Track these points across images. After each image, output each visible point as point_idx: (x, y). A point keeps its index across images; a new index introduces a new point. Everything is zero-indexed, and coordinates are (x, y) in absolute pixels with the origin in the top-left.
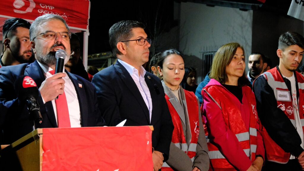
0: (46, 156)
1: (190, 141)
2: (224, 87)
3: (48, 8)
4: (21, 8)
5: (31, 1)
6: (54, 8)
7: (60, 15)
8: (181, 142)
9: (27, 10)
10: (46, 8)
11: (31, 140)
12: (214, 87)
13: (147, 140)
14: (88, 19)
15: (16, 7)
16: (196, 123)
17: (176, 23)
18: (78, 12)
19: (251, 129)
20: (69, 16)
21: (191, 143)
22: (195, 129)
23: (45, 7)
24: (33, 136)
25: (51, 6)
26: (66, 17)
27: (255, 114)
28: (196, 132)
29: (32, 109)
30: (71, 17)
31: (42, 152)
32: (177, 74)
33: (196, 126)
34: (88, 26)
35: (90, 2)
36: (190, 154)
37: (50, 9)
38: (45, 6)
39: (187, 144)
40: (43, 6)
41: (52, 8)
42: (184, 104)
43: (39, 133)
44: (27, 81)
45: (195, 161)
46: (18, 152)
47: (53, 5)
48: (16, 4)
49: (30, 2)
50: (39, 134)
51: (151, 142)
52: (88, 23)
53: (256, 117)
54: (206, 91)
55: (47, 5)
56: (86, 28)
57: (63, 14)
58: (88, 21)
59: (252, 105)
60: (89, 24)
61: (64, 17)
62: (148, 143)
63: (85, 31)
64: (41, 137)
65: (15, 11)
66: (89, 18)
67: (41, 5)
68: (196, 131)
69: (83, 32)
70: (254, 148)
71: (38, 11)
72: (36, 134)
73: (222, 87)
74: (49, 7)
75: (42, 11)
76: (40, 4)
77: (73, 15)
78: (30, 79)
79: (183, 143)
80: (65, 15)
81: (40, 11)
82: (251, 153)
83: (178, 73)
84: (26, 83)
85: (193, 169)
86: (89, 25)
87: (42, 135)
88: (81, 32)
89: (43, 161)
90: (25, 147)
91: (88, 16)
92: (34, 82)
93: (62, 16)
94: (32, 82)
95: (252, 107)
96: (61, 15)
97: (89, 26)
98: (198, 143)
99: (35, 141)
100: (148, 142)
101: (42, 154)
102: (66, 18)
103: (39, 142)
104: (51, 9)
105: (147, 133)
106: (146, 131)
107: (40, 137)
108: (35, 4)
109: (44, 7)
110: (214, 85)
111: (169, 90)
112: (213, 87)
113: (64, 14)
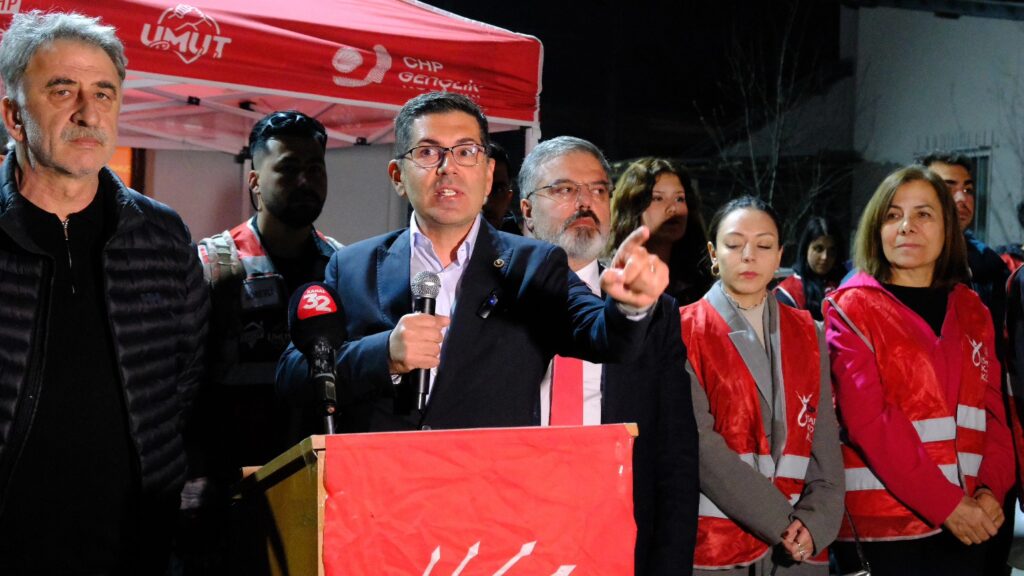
0: (333, 506)
1: (783, 447)
2: (889, 293)
3: (426, 67)
4: (354, 71)
5: (380, 52)
6: (441, 67)
7: (458, 85)
8: (757, 451)
9: (369, 76)
10: (421, 68)
11: (298, 464)
12: (859, 291)
13: (616, 465)
14: (538, 94)
15: (340, 70)
16: (805, 401)
17: (848, 69)
18: (507, 75)
19: (962, 409)
20: (484, 88)
21: (784, 454)
22: (800, 416)
23: (418, 67)
24: (303, 452)
25: (434, 63)
26: (476, 90)
27: (980, 366)
28: (803, 425)
29: (314, 375)
30: (490, 89)
31: (322, 496)
32: (747, 261)
33: (804, 409)
34: (536, 114)
35: (542, 47)
36: (785, 485)
37: (430, 69)
38: (418, 63)
39: (772, 456)
40: (411, 62)
41: (436, 67)
42: (774, 344)
43: (315, 447)
44: (309, 301)
45: (802, 503)
46: (271, 492)
47: (439, 61)
48: (339, 61)
49: (378, 55)
50: (317, 450)
51: (630, 469)
52: (538, 105)
53: (983, 377)
54: (833, 302)
55: (424, 61)
56: (531, 119)
57: (467, 83)
58: (538, 99)
59: (974, 343)
60: (541, 107)
61: (470, 89)
62: (621, 472)
63: (529, 127)
64: (321, 458)
65: (338, 81)
66: (540, 89)
67: (408, 60)
68: (803, 420)
69: (523, 130)
70: (971, 463)
71: (400, 76)
72: (308, 450)
73: (882, 291)
74: (428, 64)
75: (410, 77)
76: (405, 59)
77: (497, 83)
78: (319, 294)
79: (764, 453)
80: (472, 84)
81: (404, 76)
82: (962, 477)
83: (751, 257)
84: (307, 307)
85: (791, 523)
86: (538, 109)
87: (323, 452)
88: (517, 128)
89: (327, 520)
90: (287, 479)
91: (536, 86)
92: (327, 301)
93: (465, 88)
94: (321, 302)
95: (973, 349)
96: (462, 85)
97: (541, 114)
98: (812, 455)
99: (308, 467)
100: (621, 468)
101: (324, 502)
102: (476, 94)
103: (317, 469)
104: (435, 70)
105: (618, 444)
106: (616, 438)
107: (318, 457)
108: (390, 59)
109: (416, 65)
110: (858, 287)
111: (734, 309)
112: (855, 294)
113: (471, 81)
